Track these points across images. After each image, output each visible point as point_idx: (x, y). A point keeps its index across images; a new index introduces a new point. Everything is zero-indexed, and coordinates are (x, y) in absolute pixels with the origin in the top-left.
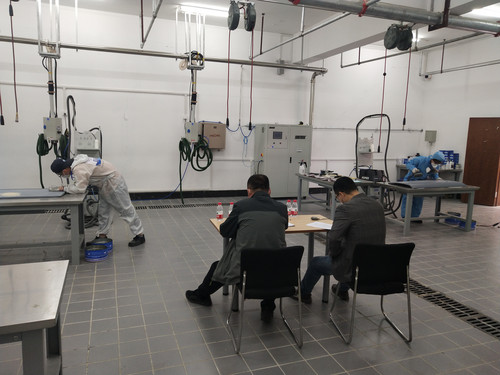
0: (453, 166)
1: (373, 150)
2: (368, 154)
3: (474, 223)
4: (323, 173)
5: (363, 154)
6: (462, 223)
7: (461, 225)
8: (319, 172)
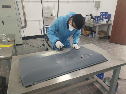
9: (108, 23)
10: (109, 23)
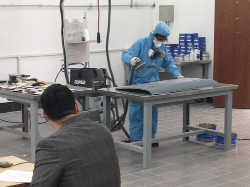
0: (200, 56)
1: (88, 39)
2: (80, 45)
3: (234, 136)
4: (13, 80)
5: (73, 45)
6: (220, 139)
7: (218, 141)
8: (7, 79)
9: (201, 59)
10: (204, 59)
